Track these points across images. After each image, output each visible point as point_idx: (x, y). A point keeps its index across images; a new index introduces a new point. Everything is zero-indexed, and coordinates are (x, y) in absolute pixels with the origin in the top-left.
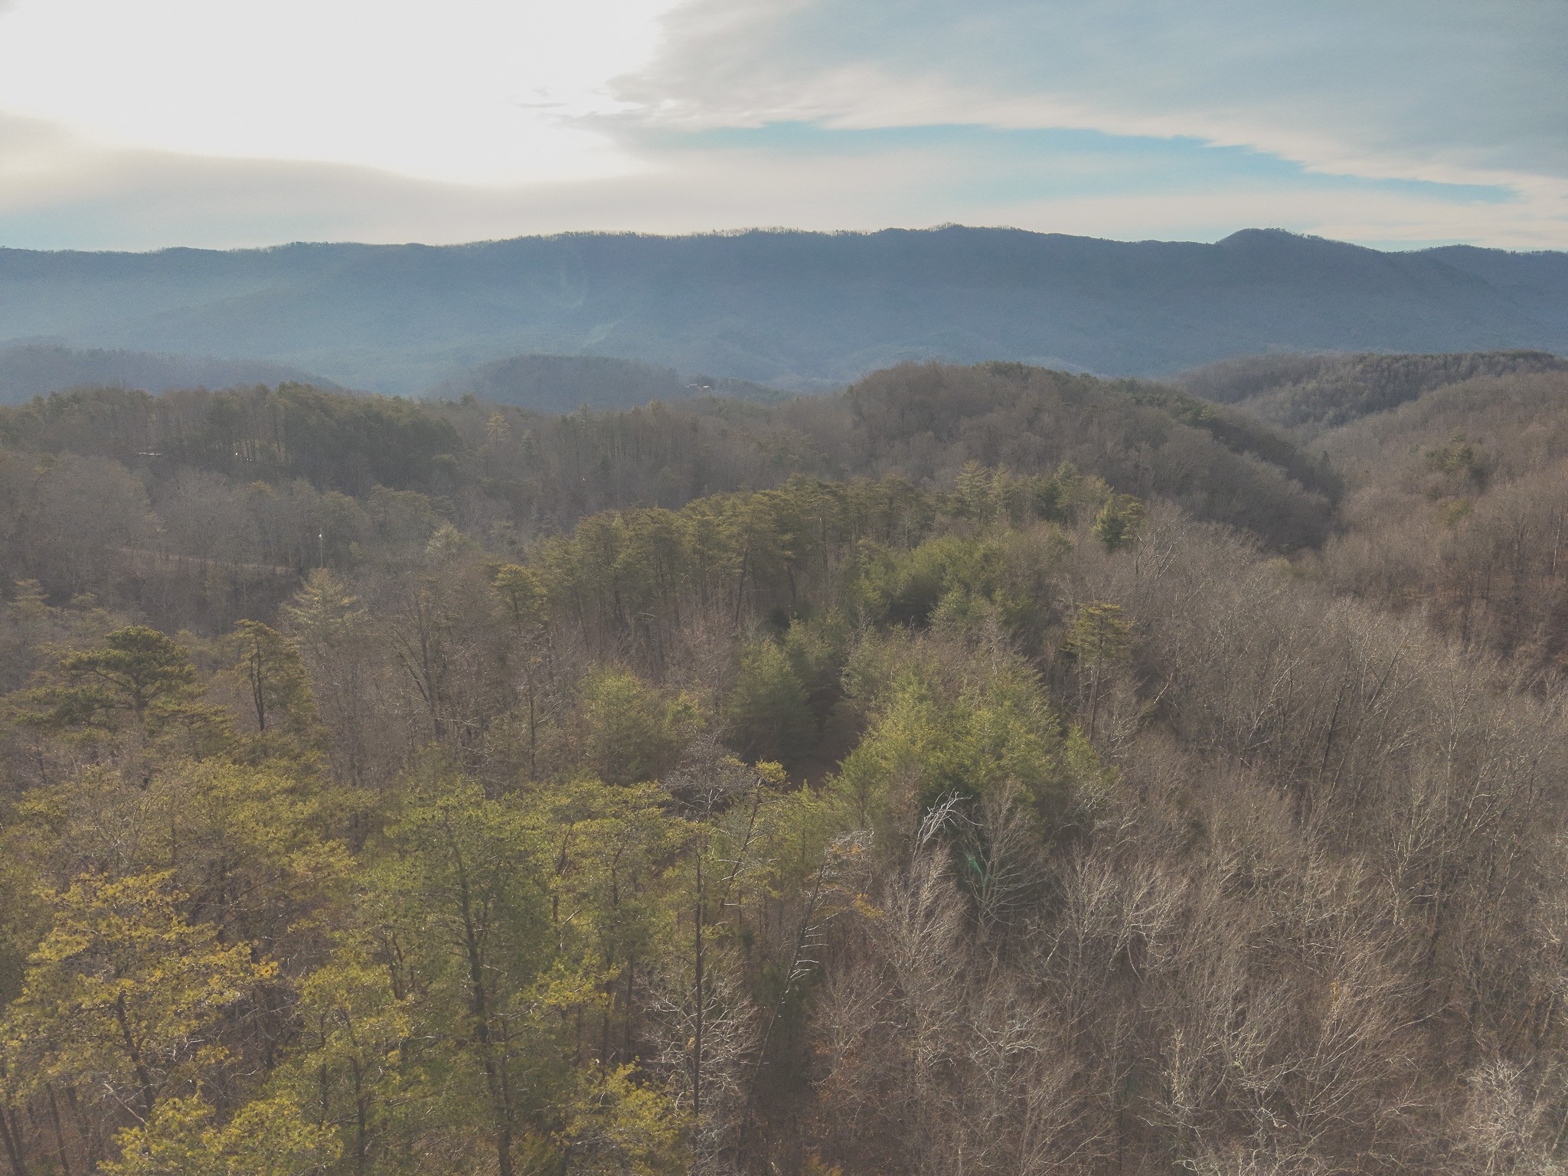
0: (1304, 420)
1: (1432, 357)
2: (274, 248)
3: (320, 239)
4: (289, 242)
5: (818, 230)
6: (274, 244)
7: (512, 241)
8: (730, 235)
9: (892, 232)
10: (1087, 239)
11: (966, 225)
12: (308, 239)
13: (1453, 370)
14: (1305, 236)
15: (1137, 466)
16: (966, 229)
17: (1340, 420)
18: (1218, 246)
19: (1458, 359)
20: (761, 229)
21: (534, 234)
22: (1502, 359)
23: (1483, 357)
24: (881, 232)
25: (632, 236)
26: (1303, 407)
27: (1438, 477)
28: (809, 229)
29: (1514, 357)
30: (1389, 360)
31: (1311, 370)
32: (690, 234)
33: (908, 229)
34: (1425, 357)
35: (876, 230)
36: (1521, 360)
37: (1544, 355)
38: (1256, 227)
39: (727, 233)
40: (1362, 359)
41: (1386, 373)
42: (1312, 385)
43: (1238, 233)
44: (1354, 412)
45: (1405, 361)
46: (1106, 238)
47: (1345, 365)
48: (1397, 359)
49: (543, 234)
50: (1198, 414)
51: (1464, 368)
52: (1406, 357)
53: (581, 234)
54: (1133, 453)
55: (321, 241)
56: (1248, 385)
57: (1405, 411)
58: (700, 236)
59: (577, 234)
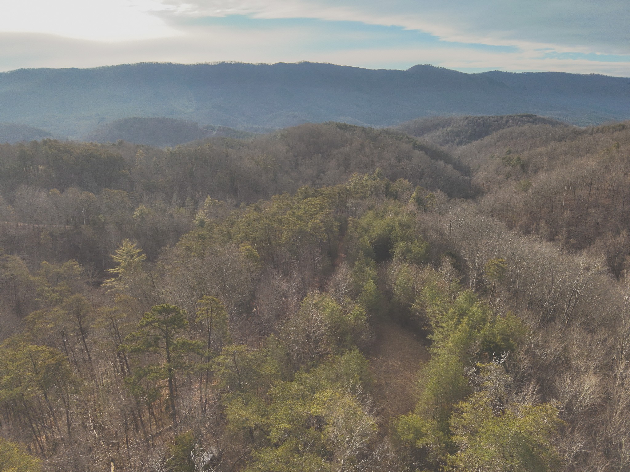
0: (447, 143)
1: (492, 117)
2: (11, 71)
3: (31, 67)
4: (18, 69)
5: (250, 63)
6: (11, 70)
7: (117, 66)
8: (213, 64)
9: (280, 64)
10: (358, 68)
11: (310, 61)
12: (26, 67)
13: (500, 122)
14: (439, 68)
15: (403, 168)
16: (311, 63)
17: (460, 143)
18: (407, 71)
19: (502, 118)
20: (226, 62)
21: (127, 63)
22: (518, 117)
23: (511, 117)
24: (276, 64)
25: (170, 64)
26: (447, 137)
27: (508, 168)
28: (246, 62)
29: (522, 116)
30: (477, 119)
31: (448, 123)
32: (196, 64)
33: (287, 63)
34: (490, 117)
35: (274, 63)
36: (524, 118)
37: (533, 115)
38: (421, 64)
39: (212, 63)
40: (467, 118)
41: (476, 124)
42: (449, 129)
43: (415, 67)
44: (465, 139)
45: (482, 119)
46: (365, 68)
47: (461, 120)
48: (479, 118)
49: (131, 63)
50: (415, 143)
51: (504, 121)
52: (483, 117)
53: (148, 63)
54: (402, 163)
55: (31, 68)
56: (425, 129)
57: (486, 139)
58: (200, 64)
59: (146, 63)
